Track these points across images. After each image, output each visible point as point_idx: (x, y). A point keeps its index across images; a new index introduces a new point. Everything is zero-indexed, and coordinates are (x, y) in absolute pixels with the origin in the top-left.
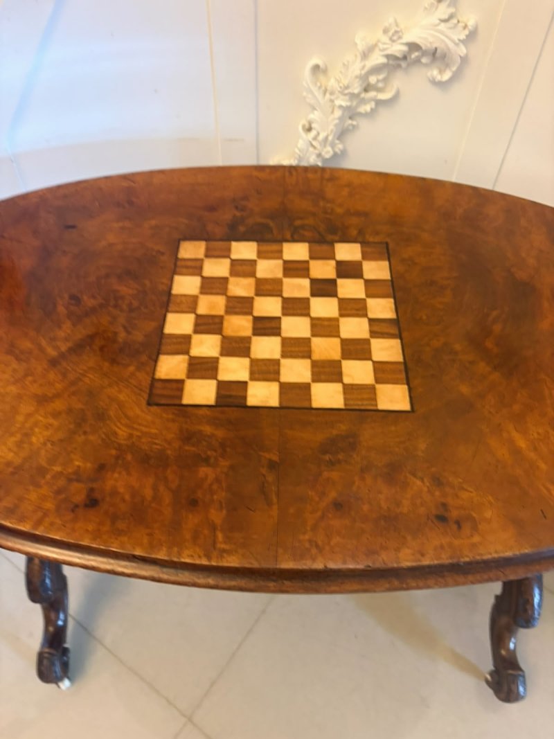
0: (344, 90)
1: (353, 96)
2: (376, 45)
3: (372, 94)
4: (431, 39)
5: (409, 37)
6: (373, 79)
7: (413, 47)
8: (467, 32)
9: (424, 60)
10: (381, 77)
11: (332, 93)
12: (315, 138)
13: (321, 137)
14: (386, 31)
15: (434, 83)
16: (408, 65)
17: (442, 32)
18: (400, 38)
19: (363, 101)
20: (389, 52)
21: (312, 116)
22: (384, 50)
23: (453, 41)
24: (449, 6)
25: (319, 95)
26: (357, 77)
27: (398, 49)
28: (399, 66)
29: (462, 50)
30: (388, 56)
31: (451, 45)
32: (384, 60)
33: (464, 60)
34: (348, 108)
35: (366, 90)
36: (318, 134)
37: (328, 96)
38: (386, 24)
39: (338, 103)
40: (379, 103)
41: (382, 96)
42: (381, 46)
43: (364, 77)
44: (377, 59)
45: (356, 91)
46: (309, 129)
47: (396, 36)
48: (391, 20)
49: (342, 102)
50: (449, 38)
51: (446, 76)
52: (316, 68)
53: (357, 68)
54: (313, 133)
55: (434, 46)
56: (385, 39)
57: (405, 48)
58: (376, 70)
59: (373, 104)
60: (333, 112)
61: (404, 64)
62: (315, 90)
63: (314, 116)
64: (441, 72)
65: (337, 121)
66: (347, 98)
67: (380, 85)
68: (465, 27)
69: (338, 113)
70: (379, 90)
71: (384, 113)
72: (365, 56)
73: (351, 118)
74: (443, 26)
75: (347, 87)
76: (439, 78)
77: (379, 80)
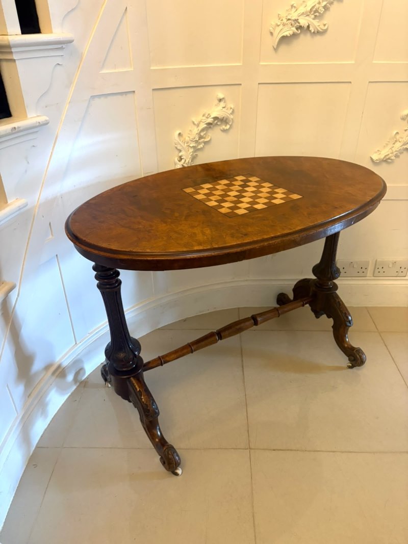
0: (192, 140)
1: (196, 142)
2: (201, 121)
3: (202, 140)
4: (222, 114)
5: (212, 116)
6: (202, 134)
7: (216, 118)
8: (232, 110)
9: (219, 123)
10: (204, 133)
11: (188, 142)
12: (184, 163)
13: (187, 161)
14: (204, 115)
15: (224, 131)
16: (213, 126)
17: (224, 112)
18: (210, 116)
19: (200, 144)
20: (207, 122)
27: (210, 120)
28: (210, 127)
29: (232, 117)
30: (207, 124)
31: (229, 115)
32: (205, 126)
33: (233, 120)
34: (193, 147)
35: (200, 139)
36: (185, 161)
37: (186, 144)
38: (204, 113)
39: (191, 145)
40: (205, 143)
41: (206, 140)
42: (204, 121)
43: (199, 134)
44: (203, 126)
46: (181, 160)
47: (208, 116)
50: (227, 113)
51: (228, 127)
52: (179, 134)
53: (196, 130)
54: (183, 161)
55: (223, 116)
56: (204, 118)
57: (212, 120)
58: (203, 130)
59: (203, 144)
60: (189, 150)
61: (212, 126)
63: (182, 154)
64: (226, 126)
65: (191, 153)
66: (194, 143)
67: (205, 136)
68: (231, 108)
69: (191, 150)
70: (204, 138)
71: (207, 147)
72: (198, 125)
73: (196, 151)
74: (224, 109)
76: (226, 128)
77: (204, 134)
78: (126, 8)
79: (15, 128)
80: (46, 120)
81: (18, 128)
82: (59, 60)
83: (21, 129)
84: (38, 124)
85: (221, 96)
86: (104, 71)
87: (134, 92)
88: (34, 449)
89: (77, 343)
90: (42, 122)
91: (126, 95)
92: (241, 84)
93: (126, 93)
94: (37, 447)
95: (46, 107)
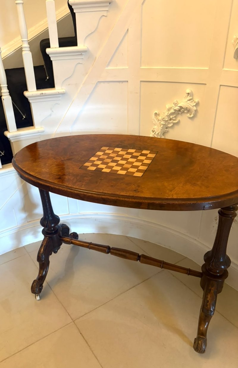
0: (163, 119)
1: (166, 121)
2: (172, 107)
3: (172, 121)
4: (185, 105)
5: (179, 105)
6: (171, 117)
7: (181, 107)
8: (195, 103)
9: (185, 112)
11: (160, 121)
12: (155, 134)
14: (174, 104)
15: (190, 118)
16: (182, 113)
17: (188, 103)
18: (177, 105)
19: (169, 123)
20: (174, 109)
21: (154, 127)
22: (174, 108)
23: (191, 105)
24: (190, 96)
25: (156, 121)
26: (166, 116)
27: (177, 108)
28: (178, 113)
29: (195, 108)
30: (174, 110)
31: (191, 107)
32: (174, 111)
33: (196, 111)
34: (164, 125)
35: (170, 120)
36: (156, 132)
37: (159, 121)
38: (174, 102)
39: (161, 123)
40: (174, 124)
41: (174, 122)
42: (173, 107)
43: (169, 116)
44: (172, 111)
45: (166, 120)
46: (154, 132)
47: (176, 104)
48: (175, 101)
49: (163, 123)
50: (190, 105)
51: (191, 116)
52: (156, 113)
53: (166, 114)
54: (155, 132)
55: (186, 107)
56: (174, 106)
57: (179, 108)
58: (172, 114)
59: (172, 124)
60: (161, 126)
61: (180, 113)
62: (155, 119)
63: (156, 127)
64: (190, 115)
65: (161, 129)
67: (174, 118)
69: (162, 126)
70: (174, 120)
71: (176, 127)
72: (169, 110)
73: (166, 128)
74: (188, 102)
75: (164, 119)
77: (173, 117)
78: (128, 29)
79: (43, 94)
80: (63, 92)
81: (45, 93)
82: (80, 61)
83: (47, 94)
84: (58, 93)
85: (188, 91)
86: (109, 68)
87: (128, 81)
88: (22, 246)
89: (70, 214)
90: (61, 92)
91: (122, 83)
92: (206, 84)
93: (122, 82)
94: (24, 247)
95: (69, 85)
